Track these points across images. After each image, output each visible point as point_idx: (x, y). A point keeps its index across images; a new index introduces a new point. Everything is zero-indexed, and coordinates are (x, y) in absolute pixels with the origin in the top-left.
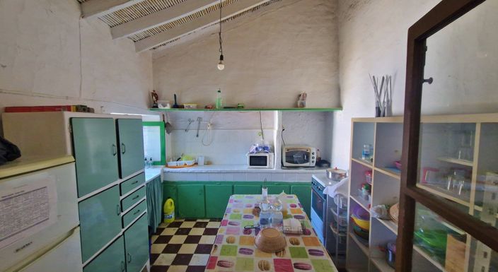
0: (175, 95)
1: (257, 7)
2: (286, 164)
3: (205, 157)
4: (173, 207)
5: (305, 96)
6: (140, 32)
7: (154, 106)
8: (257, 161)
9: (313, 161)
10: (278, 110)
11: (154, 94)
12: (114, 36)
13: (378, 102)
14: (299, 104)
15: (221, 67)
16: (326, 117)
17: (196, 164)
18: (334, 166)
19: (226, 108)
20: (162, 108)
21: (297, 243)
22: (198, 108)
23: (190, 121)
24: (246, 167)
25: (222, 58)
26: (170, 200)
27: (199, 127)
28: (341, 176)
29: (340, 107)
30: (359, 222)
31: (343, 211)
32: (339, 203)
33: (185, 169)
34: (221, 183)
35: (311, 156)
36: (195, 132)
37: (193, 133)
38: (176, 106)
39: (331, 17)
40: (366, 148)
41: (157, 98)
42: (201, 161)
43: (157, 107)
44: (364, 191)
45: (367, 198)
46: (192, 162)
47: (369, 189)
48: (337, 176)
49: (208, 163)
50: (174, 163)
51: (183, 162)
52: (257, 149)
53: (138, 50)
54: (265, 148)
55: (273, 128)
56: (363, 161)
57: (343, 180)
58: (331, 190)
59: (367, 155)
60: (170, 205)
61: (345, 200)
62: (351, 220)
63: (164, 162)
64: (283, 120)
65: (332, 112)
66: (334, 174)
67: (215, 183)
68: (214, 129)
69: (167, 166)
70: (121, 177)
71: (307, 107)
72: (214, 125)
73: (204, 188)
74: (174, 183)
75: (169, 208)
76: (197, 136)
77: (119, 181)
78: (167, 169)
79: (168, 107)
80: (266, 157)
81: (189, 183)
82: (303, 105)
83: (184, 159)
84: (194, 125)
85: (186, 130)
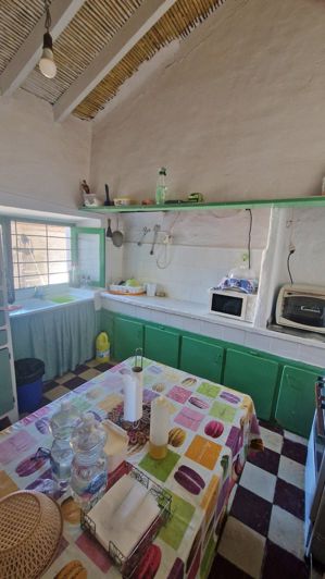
0: (106, 186)
2: (280, 320)
3: (158, 286)
8: (226, 304)
17: (144, 293)
22: (132, 205)
23: (146, 230)
24: (206, 311)
26: (104, 334)
27: (155, 240)
33: (127, 299)
34: (165, 327)
36: (150, 247)
37: (147, 247)
38: (107, 203)
42: (151, 291)
46: (138, 289)
49: (161, 294)
50: (115, 288)
51: (127, 287)
52: (226, 283)
54: (242, 283)
60: (103, 341)
63: (102, 283)
67: (158, 325)
68: (173, 243)
72: (174, 239)
73: (144, 329)
74: (111, 313)
75: (102, 344)
76: (152, 253)
78: (104, 294)
80: (241, 300)
81: (127, 317)
83: (128, 283)
84: (150, 236)
85: (139, 244)
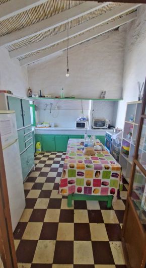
0: (40, 91)
1: (83, 43)
2: (94, 127)
3: (55, 123)
4: (40, 146)
5: (105, 92)
6: (23, 55)
7: (30, 96)
8: (80, 125)
9: (106, 126)
10: (91, 99)
11: (30, 90)
12: (11, 57)
13: (140, 95)
14: (102, 96)
15: (67, 75)
16: (114, 104)
17: (50, 126)
18: (116, 127)
19: (66, 98)
20: (34, 97)
21: (100, 153)
22: (52, 98)
23: (47, 105)
24: (74, 126)
25: (68, 70)
26: (38, 143)
27: (51, 108)
28: (119, 131)
29: (121, 98)
30: (126, 148)
31: (119, 145)
32: (117, 142)
33: (45, 129)
34: (62, 135)
35: (106, 123)
36: (49, 111)
38: (41, 96)
39: (121, 49)
40: (132, 116)
41: (31, 92)
42: (53, 125)
43: (31, 96)
44: (129, 135)
45: (130, 138)
46: (48, 125)
47: (131, 134)
48: (118, 131)
49: (56, 126)
50: (40, 126)
51: (44, 125)
52: (80, 119)
53: (21, 65)
54: (84, 119)
55: (88, 109)
56: (130, 122)
57: (121, 132)
58: (114, 137)
59: (132, 119)
60: (39, 145)
61: (120, 140)
62: (122, 147)
63: (35, 125)
64: (93, 105)
65: (118, 101)
66: (116, 130)
67: (60, 135)
68: (58, 109)
69: (36, 127)
70: (24, 126)
71: (106, 98)
72: (59, 108)
73: (55, 137)
74: (40, 135)
75: (38, 146)
76: (50, 113)
77: (23, 128)
78: (37, 128)
79: (37, 97)
80: (84, 123)
81: (48, 135)
82: (104, 97)
83: (44, 123)
84: (49, 107)
85: (45, 110)
